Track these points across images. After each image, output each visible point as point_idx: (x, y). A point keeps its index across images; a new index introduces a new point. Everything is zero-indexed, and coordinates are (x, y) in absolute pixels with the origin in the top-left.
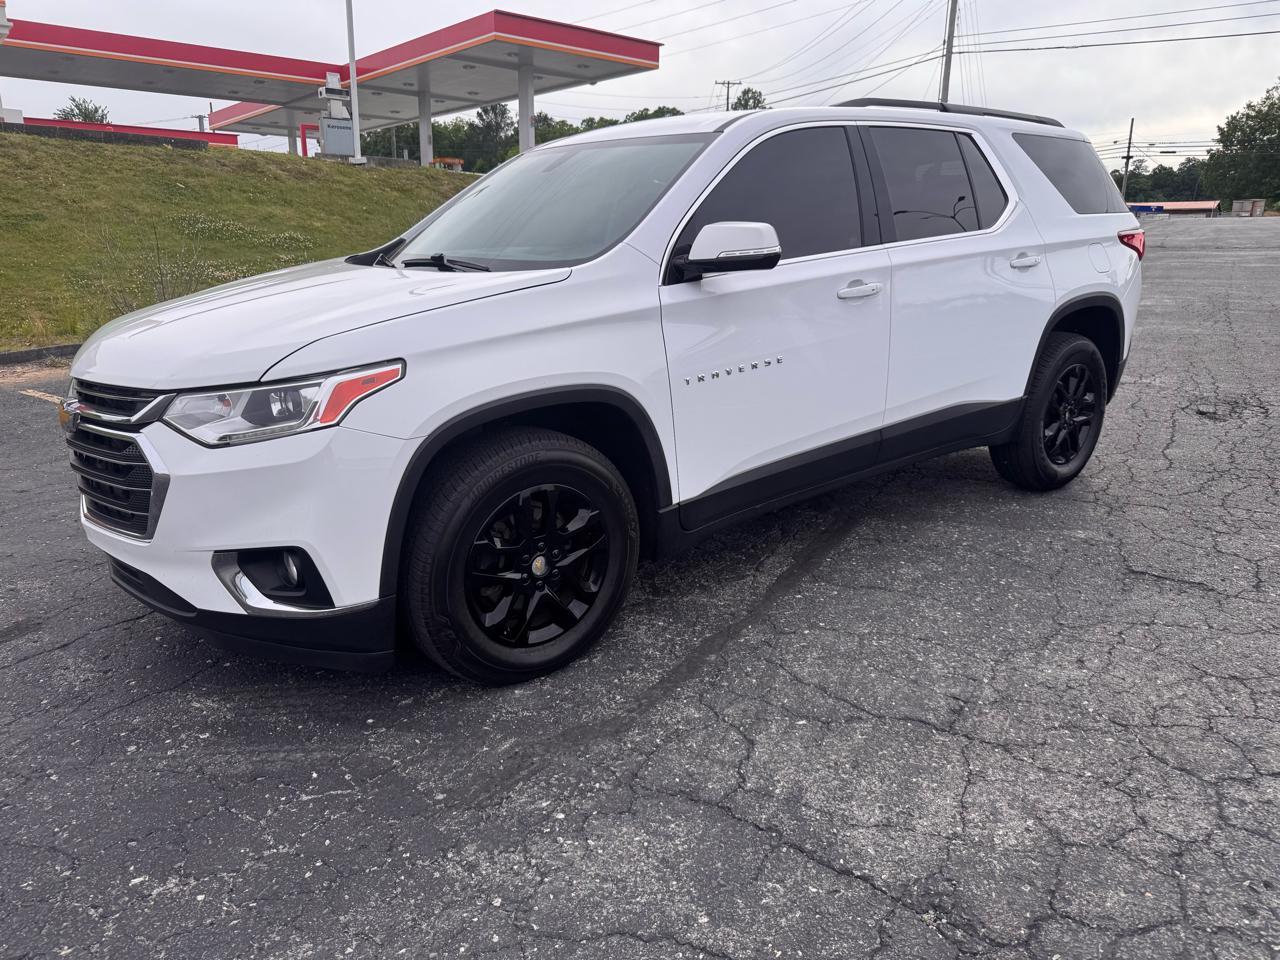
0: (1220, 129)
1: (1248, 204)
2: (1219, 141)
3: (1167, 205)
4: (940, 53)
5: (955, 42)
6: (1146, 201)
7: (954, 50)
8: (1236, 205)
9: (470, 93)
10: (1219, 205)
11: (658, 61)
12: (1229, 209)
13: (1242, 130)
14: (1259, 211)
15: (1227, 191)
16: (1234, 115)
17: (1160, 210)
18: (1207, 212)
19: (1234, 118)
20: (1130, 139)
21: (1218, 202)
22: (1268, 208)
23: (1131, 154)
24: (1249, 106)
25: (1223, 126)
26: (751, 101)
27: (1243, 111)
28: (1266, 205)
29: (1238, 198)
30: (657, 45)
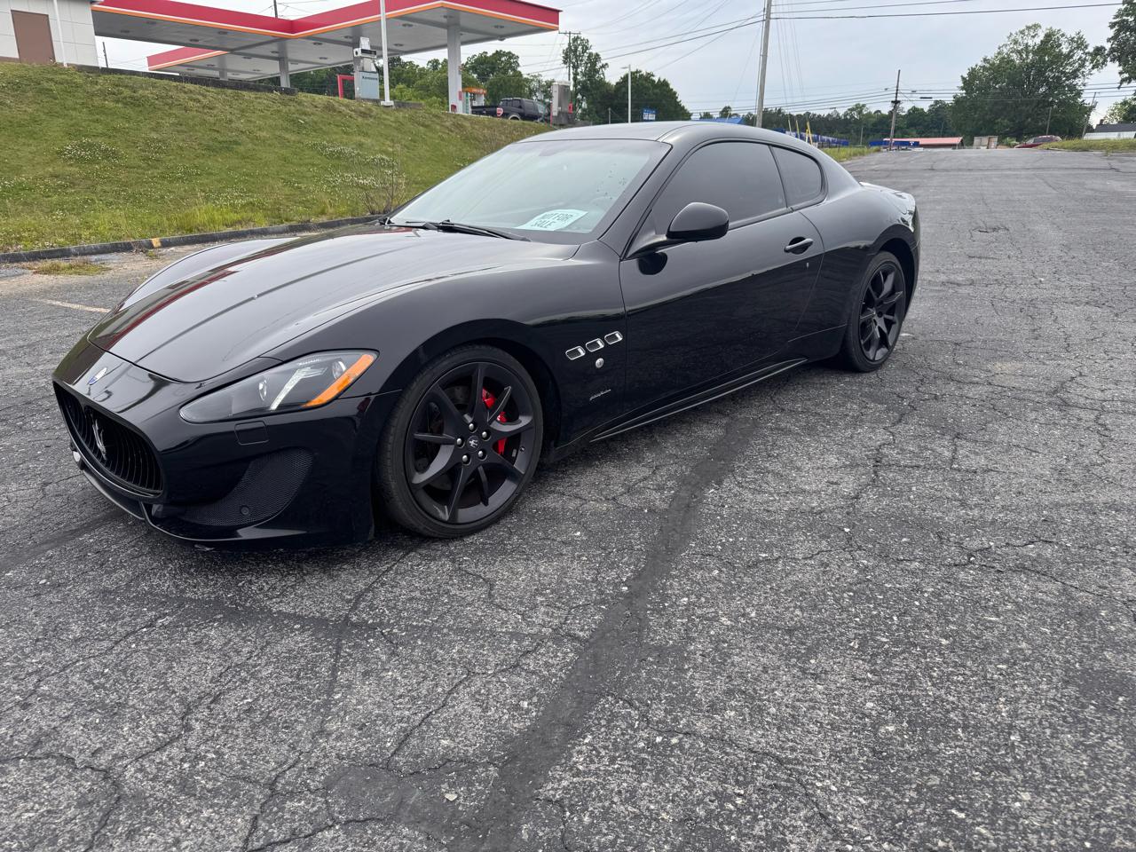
0: (963, 78)
1: (985, 140)
2: (962, 88)
3: (923, 141)
4: (761, 18)
5: (773, 10)
6: (902, 137)
7: (772, 16)
8: (976, 140)
9: (396, 45)
10: (962, 141)
11: (558, 24)
12: (971, 144)
13: (980, 79)
14: (993, 145)
15: (968, 129)
16: (974, 67)
17: (917, 144)
18: (953, 146)
19: (973, 69)
20: (897, 87)
21: (961, 138)
22: (1000, 143)
23: (898, 99)
24: (985, 60)
25: (966, 76)
26: (580, 47)
27: (980, 64)
28: (998, 141)
29: (979, 134)
30: (558, 11)
